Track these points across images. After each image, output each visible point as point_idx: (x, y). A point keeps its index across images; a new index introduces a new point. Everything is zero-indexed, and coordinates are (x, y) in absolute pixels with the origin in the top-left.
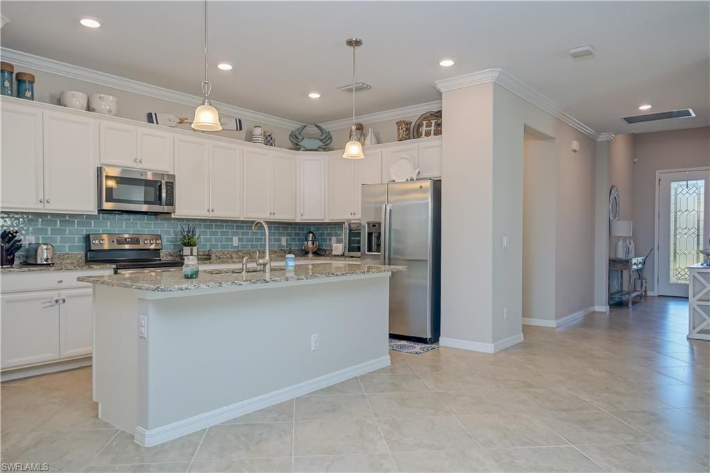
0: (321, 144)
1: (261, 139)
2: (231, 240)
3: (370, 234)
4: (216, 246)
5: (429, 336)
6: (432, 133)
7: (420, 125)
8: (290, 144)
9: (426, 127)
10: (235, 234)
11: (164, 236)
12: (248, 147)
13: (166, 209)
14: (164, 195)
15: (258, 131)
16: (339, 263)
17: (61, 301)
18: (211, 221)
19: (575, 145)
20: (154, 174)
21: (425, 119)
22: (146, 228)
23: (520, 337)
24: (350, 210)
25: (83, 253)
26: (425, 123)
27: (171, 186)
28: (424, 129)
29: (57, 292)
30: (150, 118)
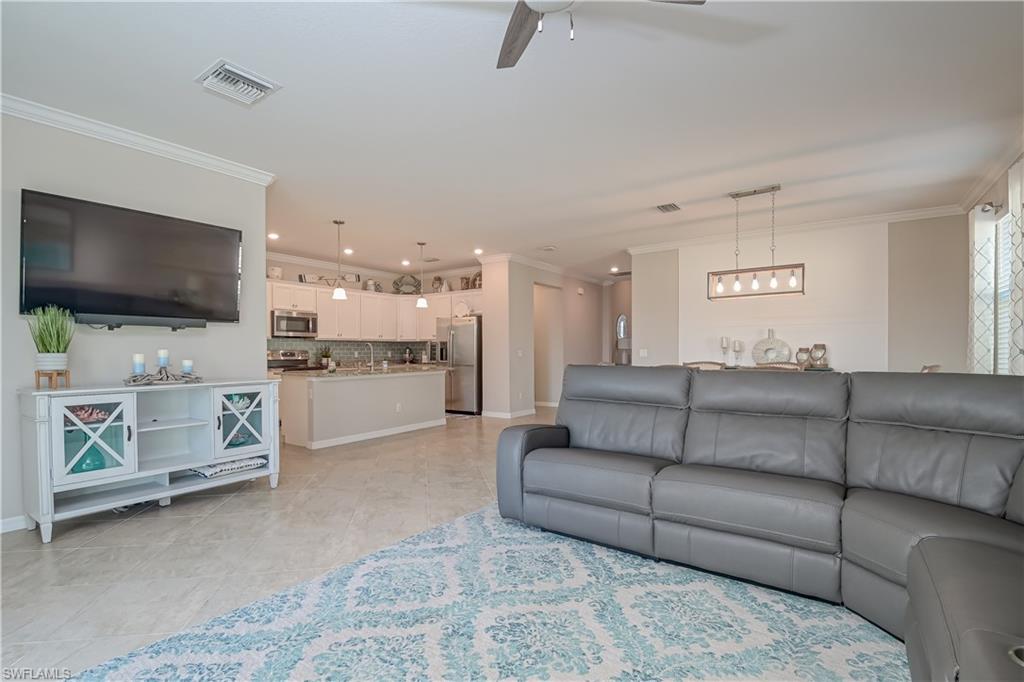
0: (414, 289)
1: (373, 288)
2: (354, 354)
3: (442, 350)
4: (343, 357)
5: (475, 411)
7: (475, 280)
8: (393, 289)
9: (479, 281)
10: (356, 350)
11: (310, 350)
12: (365, 294)
13: (311, 334)
14: (311, 326)
15: (371, 283)
16: (425, 368)
18: (340, 341)
19: (581, 291)
20: (298, 314)
22: (298, 346)
23: (533, 411)
24: (429, 334)
26: (478, 278)
27: (315, 321)
30: (301, 279)
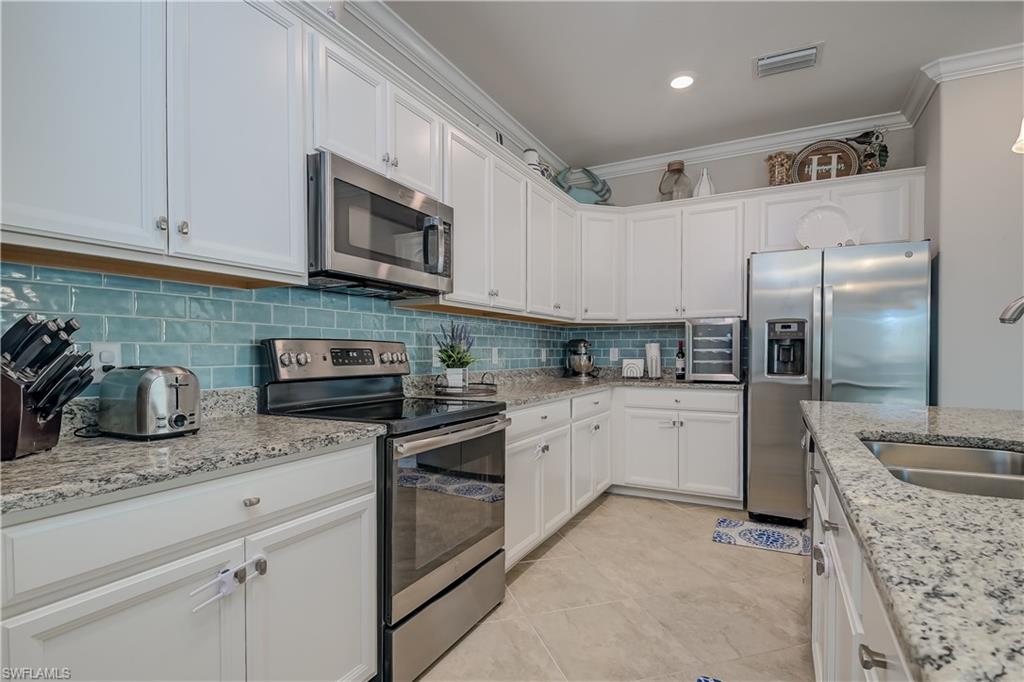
0: (598, 198)
6: (834, 173)
7: (804, 163)
9: (819, 165)
17: (252, 574)
21: (816, 152)
25: (252, 391)
26: (815, 159)
28: (814, 168)
29: (237, 543)
